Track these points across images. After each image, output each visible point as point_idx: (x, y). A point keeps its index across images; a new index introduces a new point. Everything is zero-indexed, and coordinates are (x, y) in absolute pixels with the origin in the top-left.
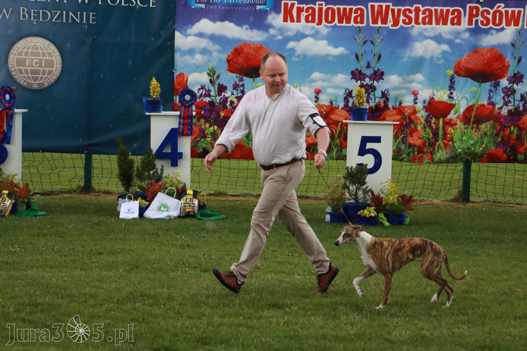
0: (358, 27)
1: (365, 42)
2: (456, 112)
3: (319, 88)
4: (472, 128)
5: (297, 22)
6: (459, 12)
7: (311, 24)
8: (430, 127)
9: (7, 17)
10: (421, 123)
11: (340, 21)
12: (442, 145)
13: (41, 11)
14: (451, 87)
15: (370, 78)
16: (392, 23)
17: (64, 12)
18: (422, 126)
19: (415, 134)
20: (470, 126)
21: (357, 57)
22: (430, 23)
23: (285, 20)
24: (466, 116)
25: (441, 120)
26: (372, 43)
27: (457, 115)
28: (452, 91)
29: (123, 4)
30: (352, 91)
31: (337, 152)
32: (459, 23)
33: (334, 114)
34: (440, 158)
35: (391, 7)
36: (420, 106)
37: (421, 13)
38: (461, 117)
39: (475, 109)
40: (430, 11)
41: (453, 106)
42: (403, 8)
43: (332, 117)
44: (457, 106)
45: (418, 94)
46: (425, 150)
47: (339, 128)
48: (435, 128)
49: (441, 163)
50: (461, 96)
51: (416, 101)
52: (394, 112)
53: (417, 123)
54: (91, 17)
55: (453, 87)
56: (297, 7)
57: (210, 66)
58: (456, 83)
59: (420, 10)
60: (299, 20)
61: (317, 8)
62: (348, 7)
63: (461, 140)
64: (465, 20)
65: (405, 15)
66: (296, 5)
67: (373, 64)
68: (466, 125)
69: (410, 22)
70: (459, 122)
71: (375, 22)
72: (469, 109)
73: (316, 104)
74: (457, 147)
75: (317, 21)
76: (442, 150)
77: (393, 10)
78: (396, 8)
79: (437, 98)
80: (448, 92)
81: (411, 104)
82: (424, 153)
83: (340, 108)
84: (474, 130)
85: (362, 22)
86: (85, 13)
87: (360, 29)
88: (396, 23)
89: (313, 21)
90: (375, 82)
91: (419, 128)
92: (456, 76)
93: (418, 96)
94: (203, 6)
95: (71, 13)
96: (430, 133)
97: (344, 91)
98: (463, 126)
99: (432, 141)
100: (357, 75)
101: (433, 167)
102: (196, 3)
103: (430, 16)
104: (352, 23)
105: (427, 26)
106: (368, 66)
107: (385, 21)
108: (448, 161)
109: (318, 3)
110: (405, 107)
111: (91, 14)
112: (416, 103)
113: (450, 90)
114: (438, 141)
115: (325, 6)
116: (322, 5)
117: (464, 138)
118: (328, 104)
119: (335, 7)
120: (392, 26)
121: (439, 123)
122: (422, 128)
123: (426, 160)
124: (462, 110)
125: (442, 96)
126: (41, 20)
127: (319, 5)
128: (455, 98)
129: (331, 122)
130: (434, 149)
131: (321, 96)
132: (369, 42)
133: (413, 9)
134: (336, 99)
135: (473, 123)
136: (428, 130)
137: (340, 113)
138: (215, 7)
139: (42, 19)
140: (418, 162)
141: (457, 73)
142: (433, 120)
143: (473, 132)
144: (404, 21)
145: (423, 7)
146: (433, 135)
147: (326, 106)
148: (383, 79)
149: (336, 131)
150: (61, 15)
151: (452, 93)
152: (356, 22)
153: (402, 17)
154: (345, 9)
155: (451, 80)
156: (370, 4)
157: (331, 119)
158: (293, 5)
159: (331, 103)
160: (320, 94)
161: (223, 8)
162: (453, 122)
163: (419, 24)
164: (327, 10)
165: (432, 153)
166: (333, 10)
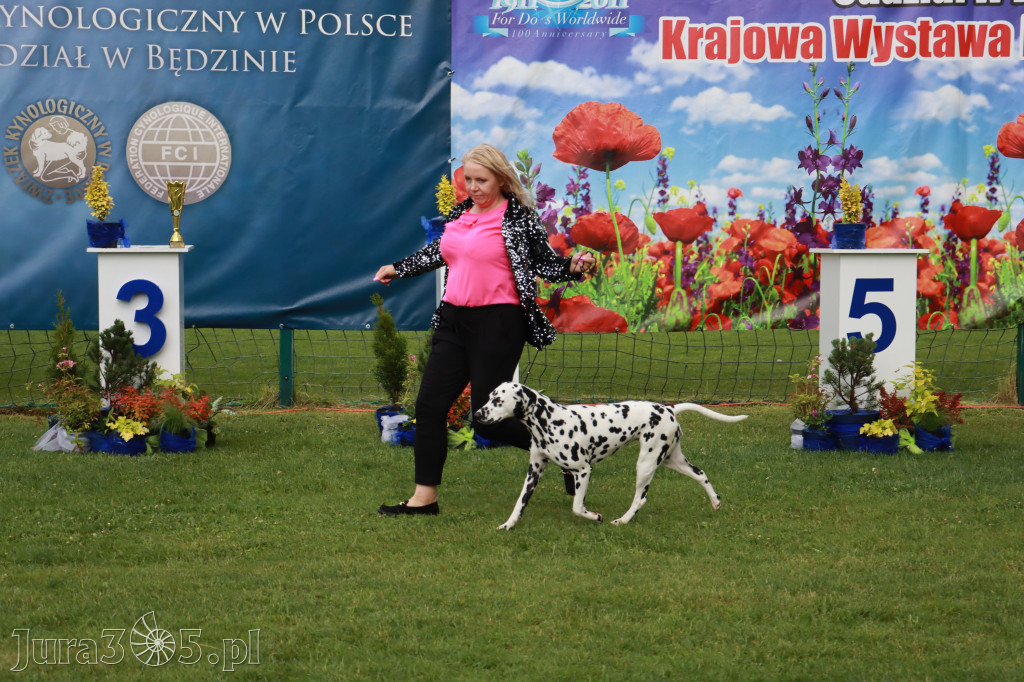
0: (811, 65)
1: (825, 94)
2: (1004, 227)
3: (736, 186)
5: (690, 58)
6: (1006, 30)
7: (717, 62)
8: (954, 257)
9: (124, 65)
10: (936, 251)
11: (776, 54)
12: (977, 292)
13: (189, 51)
14: (992, 179)
15: (836, 164)
16: (876, 55)
17: (234, 52)
18: (939, 256)
19: (924, 273)
21: (810, 125)
22: (950, 52)
23: (667, 55)
25: (974, 242)
26: (838, 95)
27: (1005, 232)
28: (994, 185)
29: (349, 33)
30: (801, 191)
31: (773, 315)
32: (1006, 52)
33: (766, 237)
34: (973, 318)
35: (875, 23)
36: (933, 217)
37: (931, 33)
38: (1014, 236)
40: (950, 29)
41: (996, 215)
42: (896, 25)
43: (764, 243)
44: (1004, 216)
45: (928, 193)
46: (945, 305)
47: (777, 266)
48: (962, 259)
49: (976, 329)
50: (1013, 194)
51: (926, 208)
52: (884, 230)
54: (287, 61)
55: (996, 179)
56: (691, 30)
57: (521, 149)
58: (1002, 170)
59: (930, 28)
60: (693, 55)
61: (728, 28)
62: (790, 26)
63: (1014, 282)
64: (1017, 47)
65: (901, 38)
66: (688, 25)
67: (839, 138)
69: (911, 53)
70: (1008, 247)
71: (843, 53)
73: (732, 218)
74: (1006, 295)
75: (728, 55)
76: (977, 302)
77: (878, 30)
78: (884, 26)
79: (965, 201)
80: (987, 188)
81: (918, 213)
82: (943, 310)
83: (778, 226)
85: (818, 54)
86: (274, 53)
87: (814, 69)
88: (883, 55)
89: (722, 55)
90: (846, 172)
91: (934, 261)
92: (1001, 155)
93: (930, 198)
94: (504, 32)
95: (247, 54)
96: (954, 270)
97: (785, 192)
98: (1017, 255)
99: (957, 284)
100: (810, 159)
101: (960, 336)
102: (491, 26)
103: (950, 40)
104: (799, 56)
105: (945, 59)
106: (832, 141)
107: (861, 52)
108: (990, 323)
109: (730, 19)
110: (905, 221)
111: (287, 53)
112: (925, 211)
113: (990, 184)
114: (967, 285)
115: (745, 24)
116: (738, 22)
117: (1020, 276)
118: (754, 217)
119: (765, 27)
120: (876, 60)
121: (969, 250)
122: (939, 261)
123: (947, 322)
124: (1014, 224)
125: (975, 196)
126: (189, 68)
127: (733, 22)
128: (1001, 199)
129: (760, 253)
130: (961, 300)
131: (740, 203)
132: (832, 94)
133: (916, 25)
134: (771, 207)
136: (950, 263)
137: (778, 236)
138: (528, 33)
139: (192, 67)
140: (931, 327)
141: (1004, 149)
142: (959, 244)
144: (900, 51)
145: (935, 22)
146: (959, 273)
147: (752, 223)
148: (861, 166)
149: (771, 271)
150: (229, 56)
151: (993, 190)
152: (806, 54)
153: (896, 43)
154: (783, 30)
155: (992, 165)
156: (832, 18)
157: (761, 248)
158: (681, 24)
159: (761, 215)
160: (738, 199)
161: (544, 34)
162: (996, 247)
163: (929, 55)
164: (749, 33)
165: (957, 309)
166: (760, 32)
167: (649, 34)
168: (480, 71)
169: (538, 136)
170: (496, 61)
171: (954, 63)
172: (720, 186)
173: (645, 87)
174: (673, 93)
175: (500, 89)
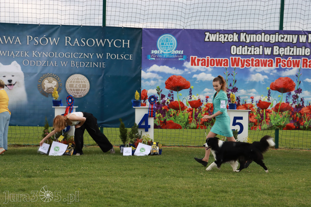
1: (229, 75)
2: (272, 106)
3: (208, 95)
4: (279, 114)
6: (272, 61)
7: (204, 67)
8: (259, 113)
9: (66, 66)
10: (255, 112)
11: (217, 65)
12: (265, 122)
13: (81, 62)
14: (269, 95)
15: (231, 91)
16: (241, 66)
17: (91, 63)
18: (256, 113)
19: (252, 117)
20: (278, 113)
22: (259, 66)
23: (192, 65)
24: (276, 108)
25: (264, 110)
26: (232, 75)
27: (272, 108)
28: (269, 97)
29: (118, 59)
32: (272, 66)
34: (264, 128)
35: (240, 59)
36: (254, 104)
37: (254, 61)
38: (274, 109)
39: (280, 105)
40: (258, 60)
41: (270, 104)
42: (246, 59)
44: (272, 104)
45: (253, 98)
46: (257, 124)
48: (262, 114)
49: (265, 130)
50: (274, 99)
52: (243, 106)
53: (253, 111)
54: (103, 65)
55: (270, 95)
56: (197, 59)
57: (157, 86)
58: (271, 93)
60: (198, 65)
61: (206, 59)
62: (221, 59)
63: (274, 120)
64: (274, 64)
65: (247, 62)
67: (233, 84)
68: (276, 113)
69: (249, 65)
70: (273, 111)
71: (233, 65)
72: (278, 105)
73: (206, 103)
74: (272, 122)
76: (265, 124)
77: (241, 60)
78: (243, 59)
79: (262, 100)
80: (268, 97)
81: (251, 103)
82: (257, 125)
84: (280, 115)
85: (227, 65)
86: (100, 63)
87: (226, 69)
88: (243, 66)
89: (205, 65)
90: (234, 93)
91: (254, 114)
92: (271, 90)
93: (254, 99)
94: (154, 59)
95: (94, 63)
96: (260, 116)
98: (275, 113)
99: (261, 120)
101: (261, 132)
102: (151, 57)
103: (259, 63)
104: (223, 66)
105: (257, 67)
106: (230, 85)
107: (237, 65)
108: (268, 129)
109: (207, 57)
110: (248, 104)
111: (103, 63)
112: (253, 102)
113: (268, 96)
114: (263, 120)
115: (210, 58)
117: (276, 118)
119: (215, 59)
120: (241, 67)
121: (263, 112)
123: (258, 128)
124: (274, 106)
125: (265, 99)
126: (81, 66)
127: (207, 58)
128: (271, 100)
130: (261, 124)
131: (209, 99)
132: (230, 75)
133: (250, 59)
135: (279, 112)
136: (258, 115)
138: (160, 59)
140: (254, 130)
141: (271, 88)
142: (261, 110)
143: (280, 116)
144: (246, 65)
145: (255, 58)
146: (261, 117)
147: (211, 104)
148: (237, 91)
150: (90, 64)
151: (269, 98)
152: (224, 65)
153: (246, 63)
154: (219, 60)
155: (269, 92)
156: (230, 57)
158: (195, 58)
161: (163, 59)
162: (270, 111)
163: (254, 66)
164: (211, 60)
165: (261, 125)
166: (214, 60)
167: (188, 60)
168: (148, 68)
169: (162, 82)
170: (152, 65)
171: (260, 68)
172: (204, 95)
173: (187, 72)
174: (193, 74)
175: (153, 72)
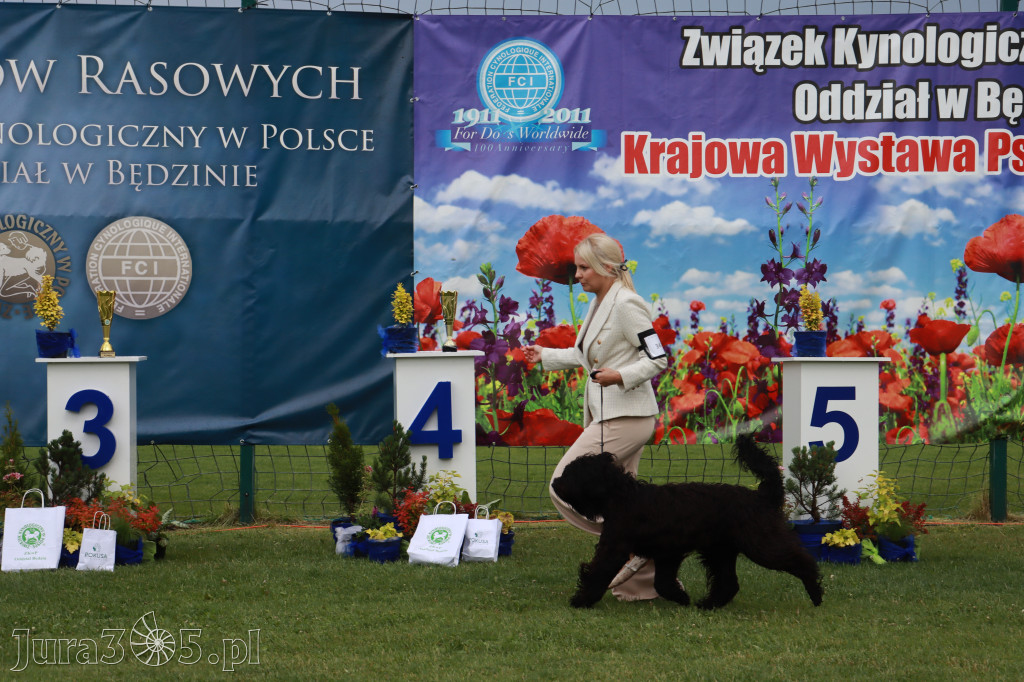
0: (772, 179)
1: (788, 209)
2: (973, 342)
3: (698, 299)
4: (1006, 372)
5: (652, 172)
6: (970, 145)
7: (679, 176)
8: (922, 371)
9: (84, 181)
10: (903, 365)
11: (737, 169)
12: (947, 407)
13: (150, 166)
15: (799, 278)
16: (838, 170)
17: (196, 167)
18: (905, 370)
19: (890, 387)
20: (1002, 368)
21: (773, 238)
22: (914, 167)
23: (629, 169)
24: (994, 349)
25: (943, 357)
26: (801, 208)
27: (974, 347)
28: (962, 300)
29: (310, 147)
30: (763, 303)
31: (738, 429)
32: (970, 167)
33: (728, 350)
34: (943, 432)
35: (836, 139)
36: (899, 331)
37: (894, 148)
38: (983, 351)
39: (1010, 334)
40: (913, 145)
41: (965, 329)
42: (859, 141)
43: (726, 355)
44: (973, 330)
45: (894, 307)
46: (914, 419)
47: (739, 378)
48: (931, 373)
49: (947, 442)
50: (981, 308)
51: (892, 322)
52: (849, 343)
53: (895, 364)
54: (248, 175)
55: (964, 293)
57: (484, 263)
58: (968, 284)
59: (893, 144)
60: (655, 169)
61: (689, 143)
62: (751, 142)
63: (985, 397)
64: (981, 161)
65: (863, 152)
66: (649, 140)
67: (803, 251)
68: (993, 367)
69: (874, 167)
70: (978, 361)
71: (805, 167)
72: (999, 335)
73: (694, 331)
74: (977, 409)
75: (690, 170)
76: (947, 417)
77: (840, 146)
78: (846, 141)
79: (933, 315)
80: (955, 303)
81: (883, 327)
82: (911, 424)
83: (741, 339)
84: (1010, 375)
85: (779, 169)
86: (236, 167)
87: (776, 184)
88: (846, 169)
89: (684, 170)
90: (809, 285)
91: (900, 374)
92: (968, 270)
93: (895, 311)
94: (467, 146)
95: (208, 168)
96: (922, 384)
97: (748, 305)
98: (986, 369)
99: (927, 399)
100: (773, 273)
101: (930, 451)
102: (453, 140)
103: (913, 155)
104: (760, 171)
105: (908, 174)
106: (795, 254)
107: (824, 166)
108: (960, 437)
109: (691, 134)
110: (870, 334)
111: (248, 167)
112: (891, 325)
113: (958, 298)
114: (937, 399)
115: (707, 139)
116: (699, 137)
117: (991, 391)
118: (717, 330)
119: (726, 142)
120: (839, 175)
121: (938, 364)
122: (905, 374)
123: (916, 436)
124: (983, 338)
125: (942, 309)
126: (150, 183)
127: (694, 137)
128: (969, 313)
129: (723, 365)
130: (931, 415)
131: (702, 316)
132: (795, 208)
133: (879, 140)
134: (733, 321)
135: (1007, 363)
136: (917, 377)
137: (740, 348)
138: (490, 147)
139: (153, 182)
140: (899, 442)
141: (971, 264)
142: (928, 358)
143: (1009, 380)
144: (863, 166)
145: (898, 137)
146: (928, 388)
147: (714, 336)
148: (824, 280)
149: (734, 384)
150: (190, 170)
151: (961, 304)
152: (767, 169)
153: (858, 158)
154: (745, 146)
155: (959, 279)
156: (793, 134)
157: (723, 360)
158: (643, 139)
159: (724, 328)
160: (700, 312)
161: (507, 148)
162: (966, 361)
163: (892, 170)
164: (710, 148)
165: (927, 424)
166: (721, 147)
167: (611, 148)
168: (442, 185)
169: (501, 249)
170: (458, 175)
171: (918, 177)
172: (682, 299)
173: (607, 200)
174: (635, 207)
175: (463, 203)
